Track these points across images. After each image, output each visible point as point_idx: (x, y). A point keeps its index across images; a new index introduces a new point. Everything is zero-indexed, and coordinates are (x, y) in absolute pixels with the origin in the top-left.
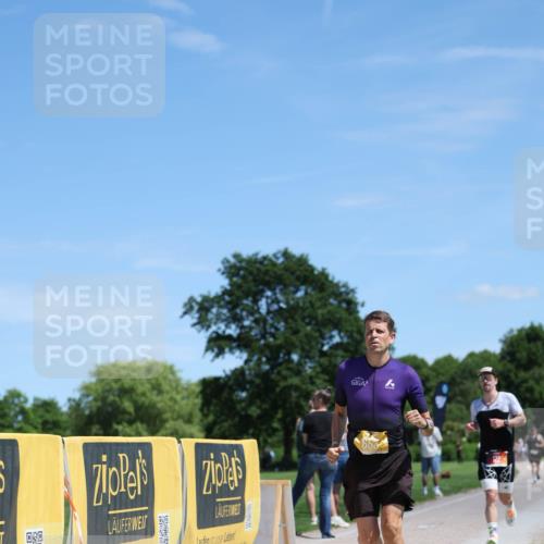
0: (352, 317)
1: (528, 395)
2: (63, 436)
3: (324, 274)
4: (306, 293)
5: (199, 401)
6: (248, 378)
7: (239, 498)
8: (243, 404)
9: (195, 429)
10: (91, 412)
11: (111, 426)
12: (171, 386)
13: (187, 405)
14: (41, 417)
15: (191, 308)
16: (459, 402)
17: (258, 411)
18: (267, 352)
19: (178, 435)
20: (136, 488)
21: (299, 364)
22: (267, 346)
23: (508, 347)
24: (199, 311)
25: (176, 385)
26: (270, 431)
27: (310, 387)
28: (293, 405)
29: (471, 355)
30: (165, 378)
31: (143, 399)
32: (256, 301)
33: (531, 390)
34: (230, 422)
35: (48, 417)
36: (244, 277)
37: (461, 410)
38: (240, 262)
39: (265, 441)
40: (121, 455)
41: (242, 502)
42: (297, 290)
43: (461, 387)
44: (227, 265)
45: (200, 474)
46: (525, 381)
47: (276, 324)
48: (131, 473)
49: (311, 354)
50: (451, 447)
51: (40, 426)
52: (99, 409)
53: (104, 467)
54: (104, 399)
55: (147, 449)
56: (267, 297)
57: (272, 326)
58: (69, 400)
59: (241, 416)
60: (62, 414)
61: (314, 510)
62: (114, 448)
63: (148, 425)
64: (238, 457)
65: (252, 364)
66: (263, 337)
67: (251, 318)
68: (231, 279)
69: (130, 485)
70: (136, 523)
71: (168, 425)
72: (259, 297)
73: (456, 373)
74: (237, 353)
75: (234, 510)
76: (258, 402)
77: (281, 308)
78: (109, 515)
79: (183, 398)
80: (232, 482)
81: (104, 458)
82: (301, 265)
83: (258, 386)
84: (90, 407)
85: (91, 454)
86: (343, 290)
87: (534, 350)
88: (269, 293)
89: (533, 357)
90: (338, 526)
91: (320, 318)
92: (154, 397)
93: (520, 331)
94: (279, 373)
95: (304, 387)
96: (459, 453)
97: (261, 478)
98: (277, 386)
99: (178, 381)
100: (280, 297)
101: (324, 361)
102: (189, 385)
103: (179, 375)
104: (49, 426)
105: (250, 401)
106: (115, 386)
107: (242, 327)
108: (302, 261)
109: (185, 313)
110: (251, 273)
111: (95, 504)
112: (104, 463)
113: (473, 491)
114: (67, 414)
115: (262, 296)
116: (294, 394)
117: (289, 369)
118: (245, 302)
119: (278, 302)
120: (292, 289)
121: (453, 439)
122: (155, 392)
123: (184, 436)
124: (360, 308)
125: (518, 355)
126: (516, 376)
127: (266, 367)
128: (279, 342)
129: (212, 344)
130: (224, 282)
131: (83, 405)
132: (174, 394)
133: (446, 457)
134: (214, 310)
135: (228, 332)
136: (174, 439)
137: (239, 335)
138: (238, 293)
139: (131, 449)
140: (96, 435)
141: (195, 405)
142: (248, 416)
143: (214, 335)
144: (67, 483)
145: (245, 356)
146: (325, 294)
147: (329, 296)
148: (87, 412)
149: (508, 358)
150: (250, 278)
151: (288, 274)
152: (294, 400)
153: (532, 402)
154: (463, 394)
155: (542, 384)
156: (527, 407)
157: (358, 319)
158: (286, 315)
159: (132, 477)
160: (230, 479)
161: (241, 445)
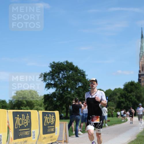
1: (130, 100)
2: (7, 110)
3: (77, 67)
4: (72, 72)
5: (43, 101)
6: (56, 95)
7: (54, 126)
8: (55, 102)
9: (42, 108)
10: (15, 103)
11: (20, 107)
13: (40, 102)
14: (2, 105)
15: (42, 76)
16: (112, 101)
17: (59, 104)
18: (61, 88)
19: (38, 110)
20: (27, 124)
21: (70, 91)
22: (62, 86)
23: (125, 87)
24: (44, 77)
25: (38, 97)
26: (62, 109)
27: (73, 97)
29: (116, 89)
31: (29, 100)
32: (59, 75)
33: (131, 98)
34: (51, 106)
35: (4, 105)
36: (56, 68)
37: (113, 104)
38: (55, 64)
39: (61, 111)
40: (22, 115)
41: (55, 128)
42: (70, 72)
43: (113, 97)
44: (51, 65)
46: (130, 96)
47: (64, 81)
48: (25, 120)
49: (73, 89)
50: (110, 113)
51: (1, 107)
52: (17, 102)
53: (18, 118)
54: (18, 100)
56: (62, 73)
57: (63, 81)
58: (9, 100)
59: (54, 105)
60: (7, 104)
61: (74, 130)
62: (21, 113)
63: (30, 107)
64: (54, 116)
65: (58, 91)
66: (61, 84)
67: (57, 79)
68: (52, 69)
69: (25, 123)
70: (26, 133)
71: (35, 107)
72: (59, 73)
73: (111, 94)
74: (54, 88)
75: (52, 130)
76: (59, 101)
77: (65, 76)
78: (19, 131)
80: (52, 122)
81: (18, 116)
82: (71, 65)
83: (59, 97)
84: (15, 102)
85: (15, 115)
86: (82, 71)
87: (132, 88)
88: (62, 72)
89: (132, 90)
90: (80, 134)
91: (76, 79)
93: (129, 83)
94: (65, 94)
95: (71, 97)
96: (112, 115)
97: (60, 121)
98: (64, 97)
100: (65, 73)
101: (77, 90)
102: (41, 96)
103: (38, 94)
104: (4, 107)
105: (57, 101)
107: (55, 81)
108: (71, 64)
109: (40, 77)
110: (57, 67)
111: (15, 128)
113: (116, 125)
114: (8, 104)
115: (60, 73)
116: (69, 99)
117: (67, 92)
118: (56, 75)
119: (65, 75)
120: (68, 71)
121: (111, 111)
123: (40, 110)
124: (86, 76)
125: (128, 89)
126: (127, 94)
127: (61, 92)
128: (65, 85)
129: (47, 86)
130: (50, 69)
131: (13, 102)
133: (109, 116)
134: (48, 77)
135: (51, 82)
136: (37, 111)
137: (54, 84)
138: (54, 72)
140: (16, 109)
142: (56, 105)
143: (48, 83)
144: (8, 122)
147: (78, 73)
148: (14, 104)
149: (125, 90)
150: (57, 68)
151: (67, 67)
152: (69, 101)
153: (132, 102)
154: (114, 99)
155: (135, 97)
156: (130, 103)
157: (85, 79)
158: (67, 78)
159: (25, 121)
160: (51, 121)
161: (54, 113)
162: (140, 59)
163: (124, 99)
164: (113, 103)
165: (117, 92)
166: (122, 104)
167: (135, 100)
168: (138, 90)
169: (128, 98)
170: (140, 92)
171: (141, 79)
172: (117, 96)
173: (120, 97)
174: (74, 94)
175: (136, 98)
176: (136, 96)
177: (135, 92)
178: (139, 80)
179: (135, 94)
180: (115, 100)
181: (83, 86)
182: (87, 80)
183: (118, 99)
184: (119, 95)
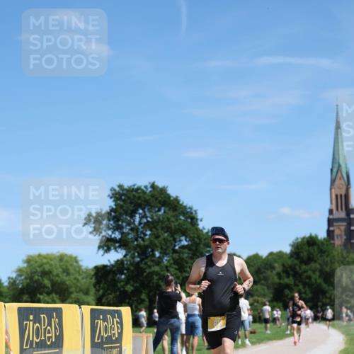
0: (193, 228)
1: (307, 281)
2: (5, 302)
3: (177, 200)
4: (165, 212)
5: (93, 280)
6: (126, 266)
7: (118, 345)
8: (122, 283)
9: (91, 298)
10: (23, 286)
11: (35, 295)
12: (75, 270)
13: (85, 283)
15: (90, 220)
17: (132, 288)
18: (138, 249)
19: (79, 303)
20: (52, 337)
21: (159, 257)
22: (139, 246)
23: (295, 249)
24: (94, 223)
25: (79, 270)
26: (139, 301)
28: (155, 285)
29: (271, 254)
30: (71, 265)
31: (57, 278)
32: (132, 216)
33: (309, 277)
34: (113, 295)
36: (124, 200)
37: (264, 289)
38: (123, 190)
39: (137, 307)
40: (42, 316)
41: (120, 347)
42: (159, 210)
43: (264, 275)
44: (114, 192)
45: (93, 328)
46: (305, 272)
47: (144, 232)
48: (49, 328)
49: (168, 252)
52: (28, 284)
53: (31, 323)
54: (31, 278)
55: (59, 312)
56: (140, 214)
57: (142, 233)
58: (9, 278)
59: (121, 291)
60: (4, 287)
62: (38, 311)
63: (60, 296)
64: (118, 318)
65: (128, 257)
66: (136, 240)
67: (128, 227)
69: (47, 335)
71: (73, 296)
72: (134, 214)
73: (261, 265)
74: (119, 250)
75: (115, 353)
76: (132, 283)
77: (148, 221)
79: (83, 278)
80: (114, 334)
81: (31, 317)
82: (162, 194)
83: (132, 271)
84: (23, 283)
85: (23, 314)
86: (189, 210)
87: (312, 251)
88: (141, 211)
89: (311, 256)
91: (173, 227)
92: (64, 277)
93: (303, 238)
94: (146, 263)
95: (162, 273)
96: (260, 317)
97: (133, 332)
98: (145, 272)
99: (80, 267)
100: (148, 214)
101: (176, 256)
102: (87, 270)
103: (81, 263)
105: (127, 281)
106: (39, 270)
107: (122, 234)
108: (163, 191)
109: (86, 224)
110: (129, 198)
111: (25, 347)
112: (31, 320)
113: (270, 342)
114: (6, 286)
115: (136, 213)
116: (155, 278)
117: (152, 261)
118: (125, 217)
119: (146, 217)
120: (156, 209)
122: (65, 274)
123: (84, 304)
124: (199, 222)
125: (302, 255)
126: (300, 267)
127: (138, 259)
128: (146, 243)
129: (103, 244)
130: (112, 204)
131: (18, 282)
132: (77, 275)
134: (105, 222)
135: (113, 236)
136: (77, 306)
137: (120, 239)
138: (122, 211)
139: (49, 312)
140: (26, 302)
141: (90, 282)
142: (125, 292)
143: (104, 238)
144: (7, 333)
145: (124, 252)
146: (176, 213)
147: (180, 214)
148: (20, 287)
149: (295, 256)
150: (129, 201)
151: (154, 199)
152: (155, 281)
153: (310, 286)
154: (266, 279)
155: (318, 273)
156: (307, 288)
157: (197, 230)
158: (151, 226)
159: (49, 330)
160: (113, 332)
161: (120, 311)
162: (333, 182)
163: (291, 278)
164: (266, 288)
165: (275, 261)
166: (287, 291)
167: (319, 281)
168: (327, 256)
169: (301, 275)
170: (332, 263)
171: (333, 231)
172: (274, 272)
173: (282, 274)
174: (168, 264)
175: (320, 277)
176: (321, 271)
177: (319, 261)
178: (330, 233)
179: (318, 266)
180: (269, 282)
181: (192, 245)
182: (202, 231)
183: (276, 280)
184: (278, 267)
